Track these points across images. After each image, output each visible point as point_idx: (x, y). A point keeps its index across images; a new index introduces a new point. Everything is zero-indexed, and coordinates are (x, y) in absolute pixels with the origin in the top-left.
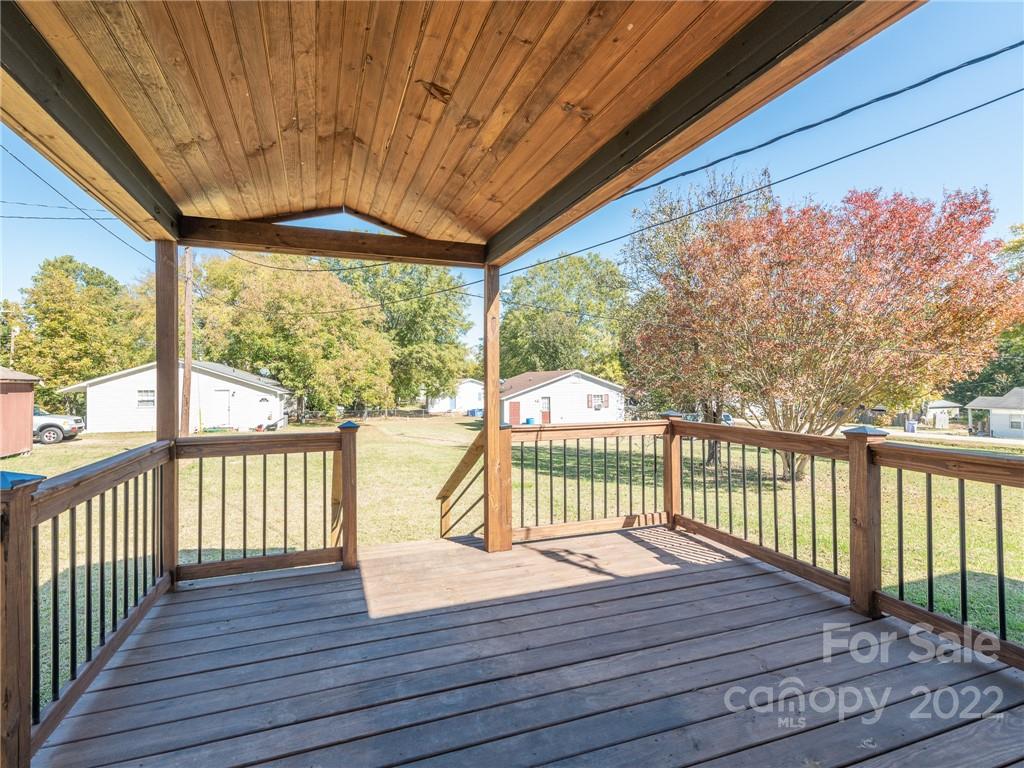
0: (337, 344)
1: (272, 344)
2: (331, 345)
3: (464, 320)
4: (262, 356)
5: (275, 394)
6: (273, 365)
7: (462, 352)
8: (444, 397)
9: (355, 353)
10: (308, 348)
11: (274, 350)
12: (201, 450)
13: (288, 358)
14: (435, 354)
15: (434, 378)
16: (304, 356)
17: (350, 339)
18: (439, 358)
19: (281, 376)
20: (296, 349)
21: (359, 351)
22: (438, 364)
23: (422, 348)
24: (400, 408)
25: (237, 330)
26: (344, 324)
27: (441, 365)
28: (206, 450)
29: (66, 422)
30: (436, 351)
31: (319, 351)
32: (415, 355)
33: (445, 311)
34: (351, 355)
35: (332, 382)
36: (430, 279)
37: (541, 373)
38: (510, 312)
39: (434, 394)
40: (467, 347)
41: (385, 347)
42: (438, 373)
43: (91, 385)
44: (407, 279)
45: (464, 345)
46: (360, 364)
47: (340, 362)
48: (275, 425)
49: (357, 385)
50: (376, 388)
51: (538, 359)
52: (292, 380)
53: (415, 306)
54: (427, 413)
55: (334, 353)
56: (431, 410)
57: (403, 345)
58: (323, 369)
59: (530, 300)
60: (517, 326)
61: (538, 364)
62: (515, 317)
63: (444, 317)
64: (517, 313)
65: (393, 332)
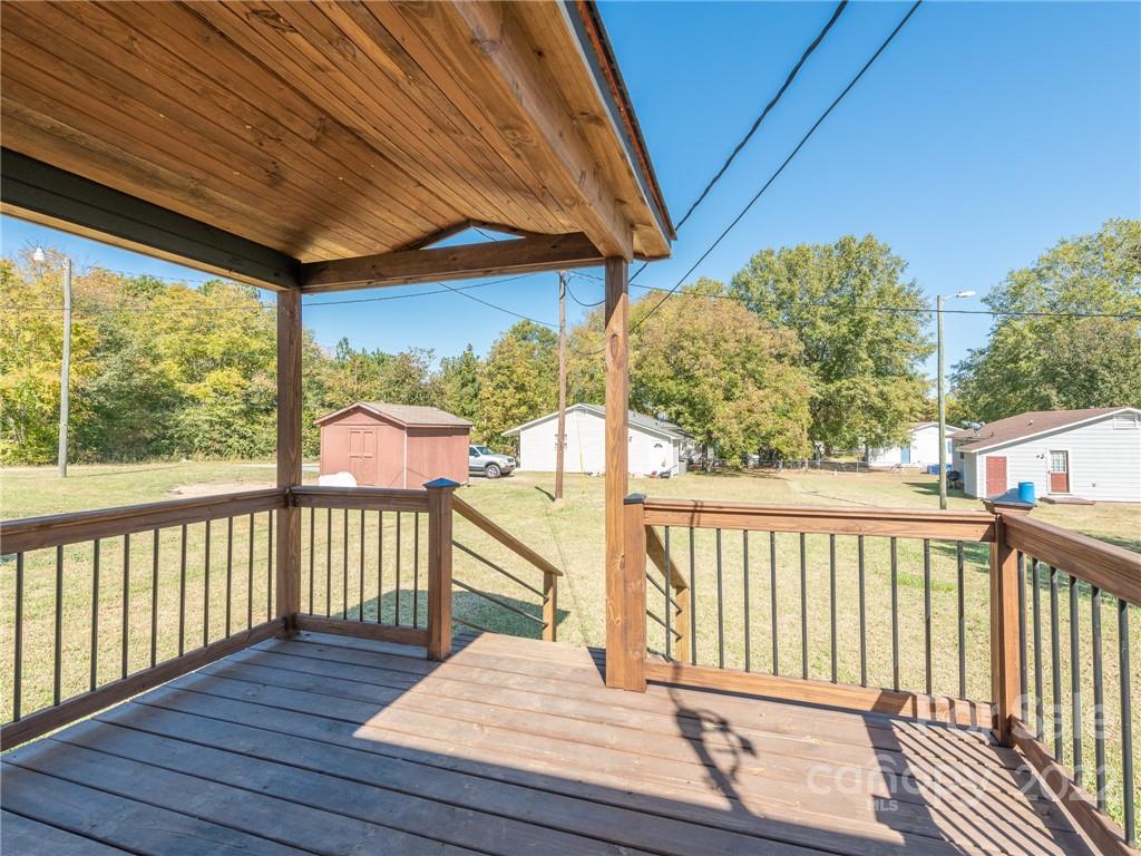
0: (740, 383)
1: (672, 387)
2: (735, 386)
3: (923, 341)
4: (664, 400)
5: (668, 439)
6: (674, 409)
7: (918, 386)
8: (889, 445)
9: (761, 392)
10: (708, 390)
11: (675, 392)
12: (311, 500)
13: (689, 402)
14: (874, 390)
15: (874, 422)
16: (704, 399)
17: (757, 376)
18: (881, 395)
19: (681, 420)
20: (696, 391)
21: (767, 390)
22: (878, 402)
23: (854, 383)
24: (832, 459)
25: (639, 373)
26: (749, 359)
27: (883, 404)
28: (315, 500)
29: (502, 461)
30: (876, 386)
31: (720, 393)
32: (844, 393)
33: (889, 333)
34: (756, 394)
35: (734, 427)
36: (866, 293)
37: (1059, 412)
38: (1006, 323)
39: (876, 442)
40: (927, 379)
41: (804, 384)
42: (879, 414)
43: (524, 429)
44: (834, 298)
45: (923, 376)
46: (766, 406)
47: (744, 404)
48: (669, 473)
49: (764, 430)
50: (788, 434)
51: (1054, 392)
52: (692, 425)
53: (844, 330)
54: (867, 466)
55: (737, 394)
56: (873, 464)
57: (827, 380)
58: (723, 411)
59: (1044, 302)
60: (1017, 345)
61: (1055, 399)
62: (1015, 330)
63: (887, 341)
64: (1019, 325)
65: (817, 366)
